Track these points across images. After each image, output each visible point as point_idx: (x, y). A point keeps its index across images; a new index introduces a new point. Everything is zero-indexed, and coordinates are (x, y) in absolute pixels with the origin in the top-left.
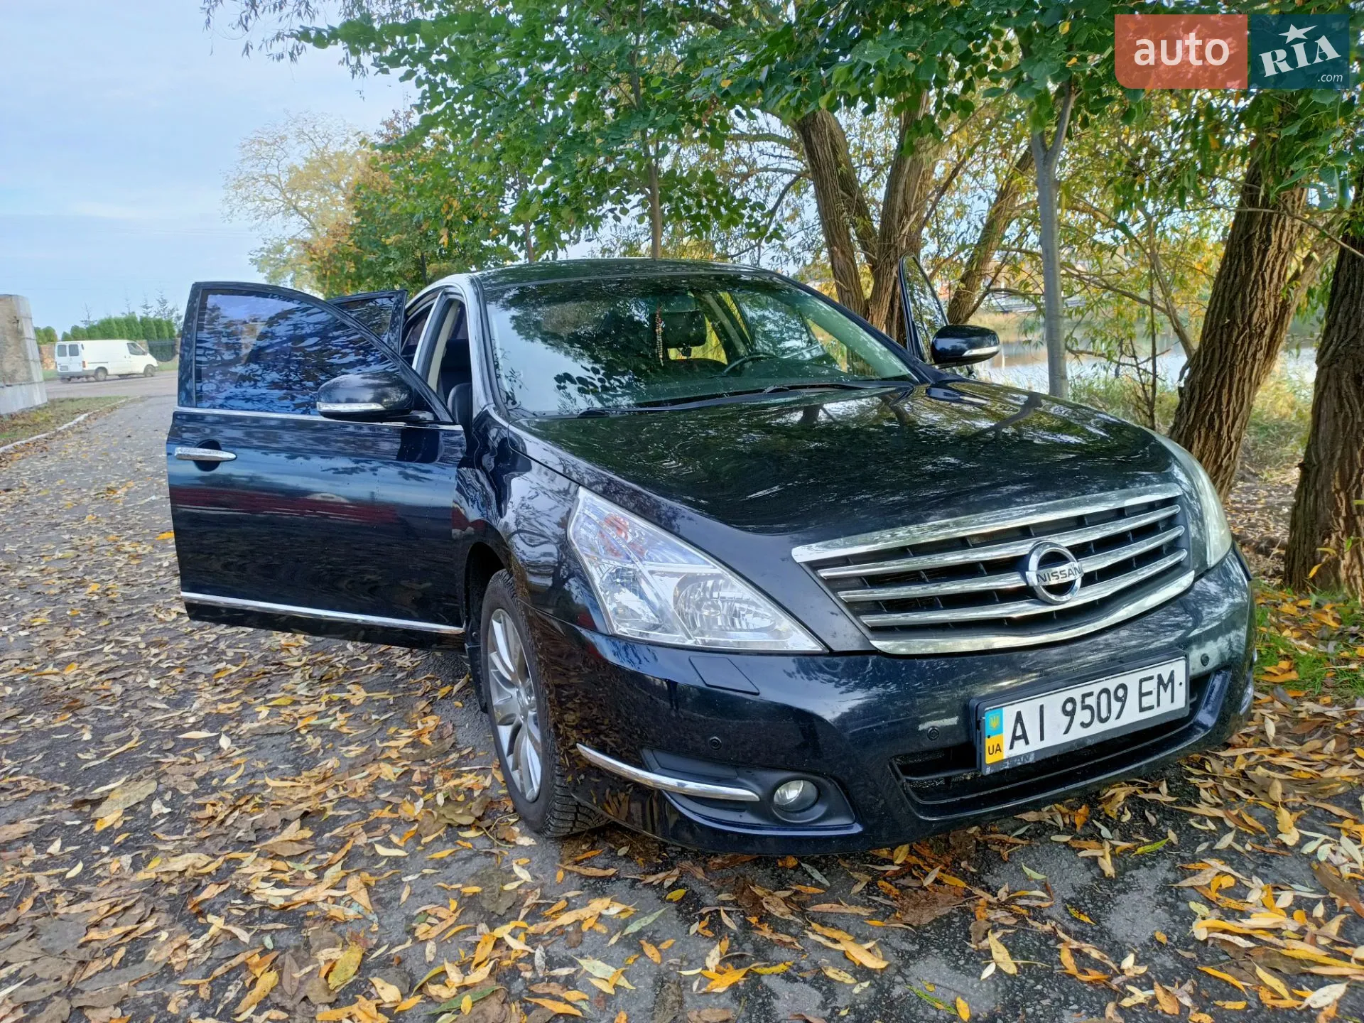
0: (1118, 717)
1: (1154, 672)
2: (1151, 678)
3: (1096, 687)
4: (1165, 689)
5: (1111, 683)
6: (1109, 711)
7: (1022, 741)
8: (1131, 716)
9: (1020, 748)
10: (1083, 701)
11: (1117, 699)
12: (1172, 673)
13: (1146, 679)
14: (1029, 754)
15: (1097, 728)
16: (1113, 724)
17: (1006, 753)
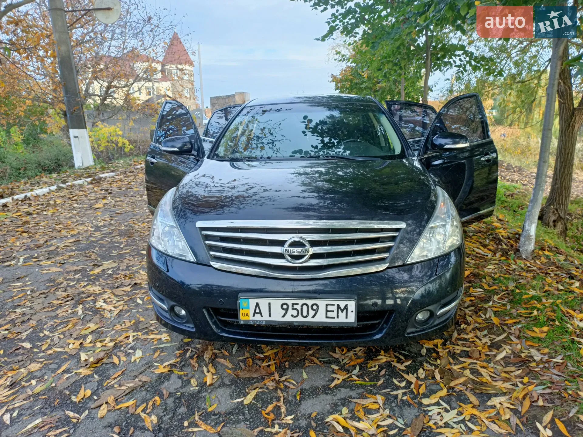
0: (313, 317)
1: (336, 303)
2: (333, 305)
3: (301, 302)
4: (342, 311)
5: (310, 302)
6: (308, 313)
7: (259, 315)
8: (321, 318)
9: (258, 317)
10: (293, 306)
11: (313, 309)
12: (346, 305)
13: (329, 305)
14: (262, 321)
15: (300, 319)
16: (309, 319)
17: (251, 318)
